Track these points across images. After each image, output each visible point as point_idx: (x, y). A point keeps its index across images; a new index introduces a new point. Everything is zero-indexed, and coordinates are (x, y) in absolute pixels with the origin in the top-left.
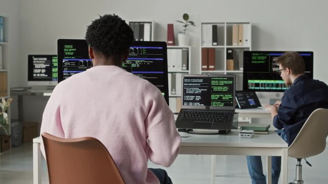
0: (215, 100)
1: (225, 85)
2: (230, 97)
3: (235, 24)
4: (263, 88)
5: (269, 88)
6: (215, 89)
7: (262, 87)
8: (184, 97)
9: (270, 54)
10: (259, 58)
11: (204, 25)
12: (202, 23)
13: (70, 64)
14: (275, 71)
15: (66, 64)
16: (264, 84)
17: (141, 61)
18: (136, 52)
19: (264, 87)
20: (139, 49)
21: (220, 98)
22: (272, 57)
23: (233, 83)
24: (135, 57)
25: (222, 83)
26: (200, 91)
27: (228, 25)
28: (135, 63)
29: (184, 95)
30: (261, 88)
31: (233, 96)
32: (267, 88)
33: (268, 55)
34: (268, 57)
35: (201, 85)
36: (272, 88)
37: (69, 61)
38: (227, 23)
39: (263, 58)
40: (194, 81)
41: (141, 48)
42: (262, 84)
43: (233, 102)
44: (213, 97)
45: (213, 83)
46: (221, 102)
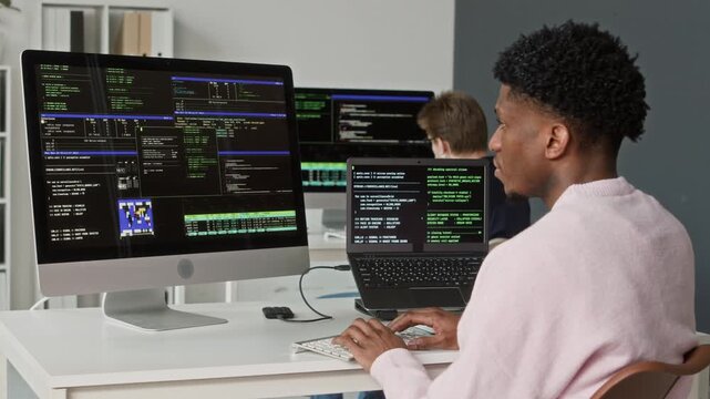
0: (437, 228)
1: (463, 187)
2: (476, 217)
3: (131, 12)
4: (318, 183)
5: (332, 183)
6: (437, 197)
7: (315, 179)
8: (353, 221)
9: (335, 97)
10: (307, 105)
11: (51, 11)
12: (45, 5)
13: (62, 128)
14: (347, 140)
15: (51, 128)
16: (321, 172)
17: (238, 121)
18: (224, 97)
19: (321, 180)
20: (230, 84)
21: (451, 222)
22: (338, 104)
23: (482, 180)
24: (224, 108)
25: (455, 181)
26: (398, 203)
27: (113, 11)
28: (221, 125)
29: (353, 216)
30: (313, 183)
31: (481, 215)
32: (327, 183)
33: (328, 98)
34: (328, 102)
35: (400, 188)
36: (339, 184)
37: (58, 121)
38: (111, 7)
39: (316, 106)
40: (382, 175)
41: (235, 82)
42: (315, 172)
43: (482, 230)
44: (432, 219)
45: (432, 181)
46: (453, 230)
